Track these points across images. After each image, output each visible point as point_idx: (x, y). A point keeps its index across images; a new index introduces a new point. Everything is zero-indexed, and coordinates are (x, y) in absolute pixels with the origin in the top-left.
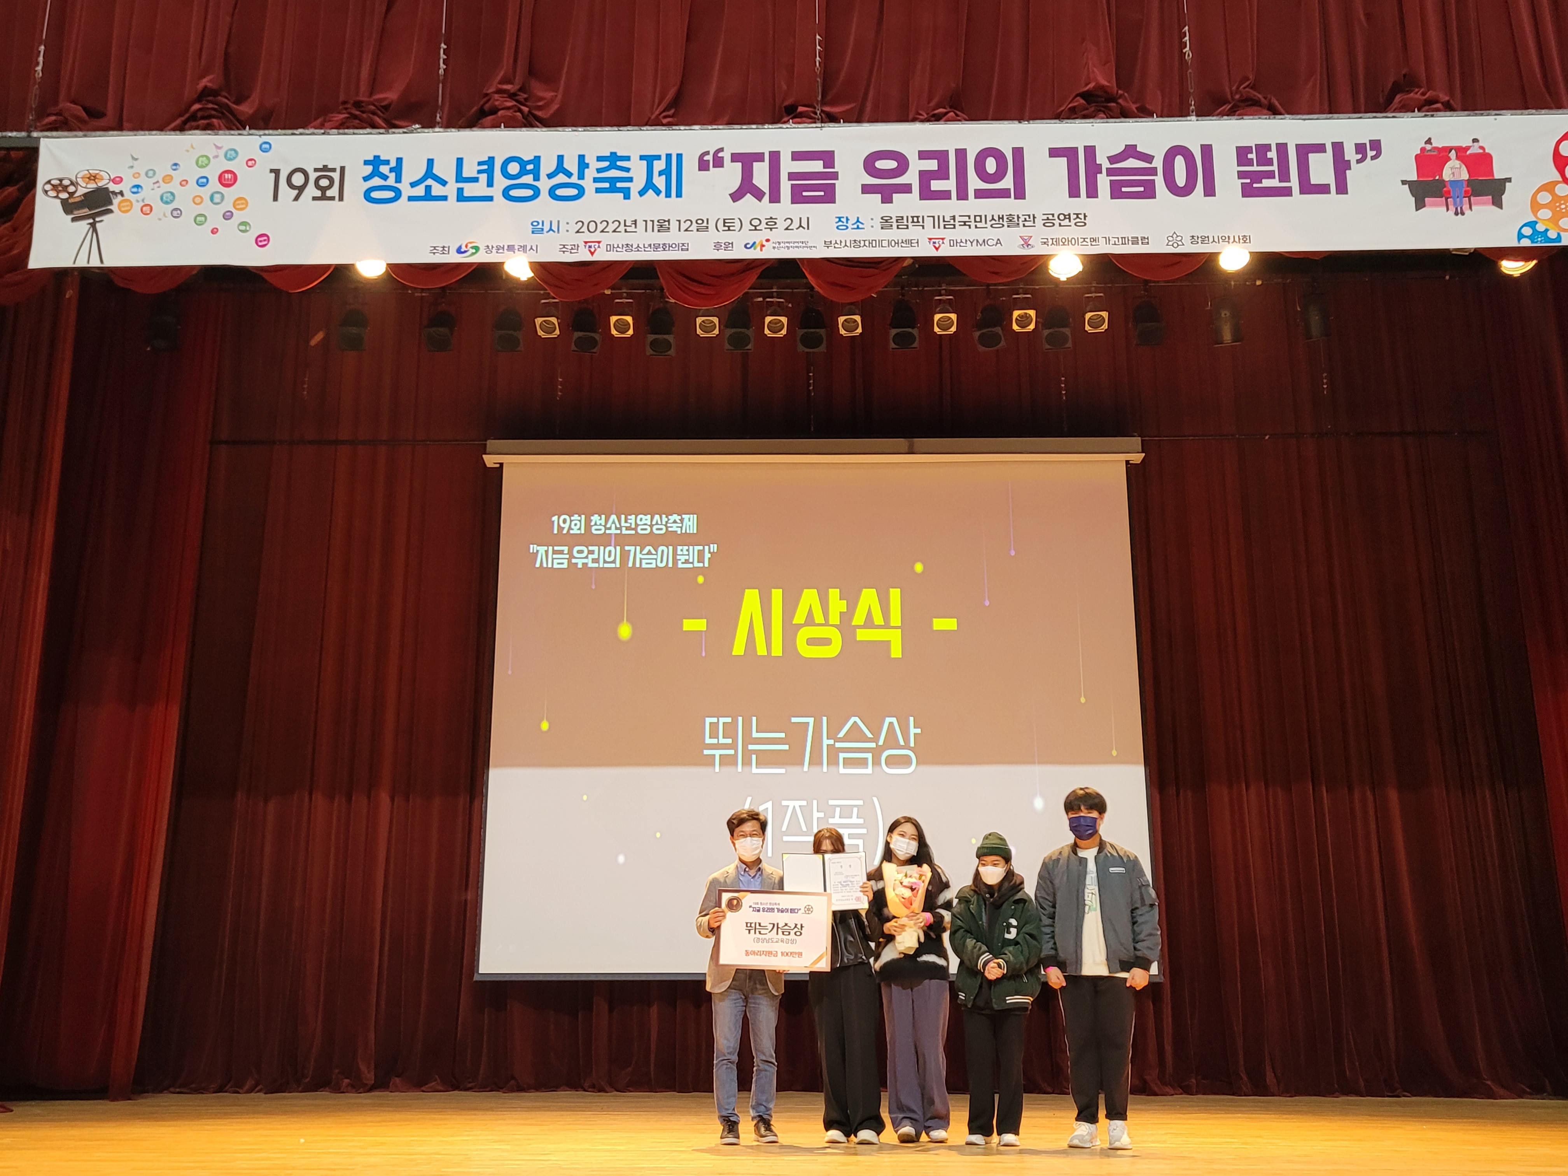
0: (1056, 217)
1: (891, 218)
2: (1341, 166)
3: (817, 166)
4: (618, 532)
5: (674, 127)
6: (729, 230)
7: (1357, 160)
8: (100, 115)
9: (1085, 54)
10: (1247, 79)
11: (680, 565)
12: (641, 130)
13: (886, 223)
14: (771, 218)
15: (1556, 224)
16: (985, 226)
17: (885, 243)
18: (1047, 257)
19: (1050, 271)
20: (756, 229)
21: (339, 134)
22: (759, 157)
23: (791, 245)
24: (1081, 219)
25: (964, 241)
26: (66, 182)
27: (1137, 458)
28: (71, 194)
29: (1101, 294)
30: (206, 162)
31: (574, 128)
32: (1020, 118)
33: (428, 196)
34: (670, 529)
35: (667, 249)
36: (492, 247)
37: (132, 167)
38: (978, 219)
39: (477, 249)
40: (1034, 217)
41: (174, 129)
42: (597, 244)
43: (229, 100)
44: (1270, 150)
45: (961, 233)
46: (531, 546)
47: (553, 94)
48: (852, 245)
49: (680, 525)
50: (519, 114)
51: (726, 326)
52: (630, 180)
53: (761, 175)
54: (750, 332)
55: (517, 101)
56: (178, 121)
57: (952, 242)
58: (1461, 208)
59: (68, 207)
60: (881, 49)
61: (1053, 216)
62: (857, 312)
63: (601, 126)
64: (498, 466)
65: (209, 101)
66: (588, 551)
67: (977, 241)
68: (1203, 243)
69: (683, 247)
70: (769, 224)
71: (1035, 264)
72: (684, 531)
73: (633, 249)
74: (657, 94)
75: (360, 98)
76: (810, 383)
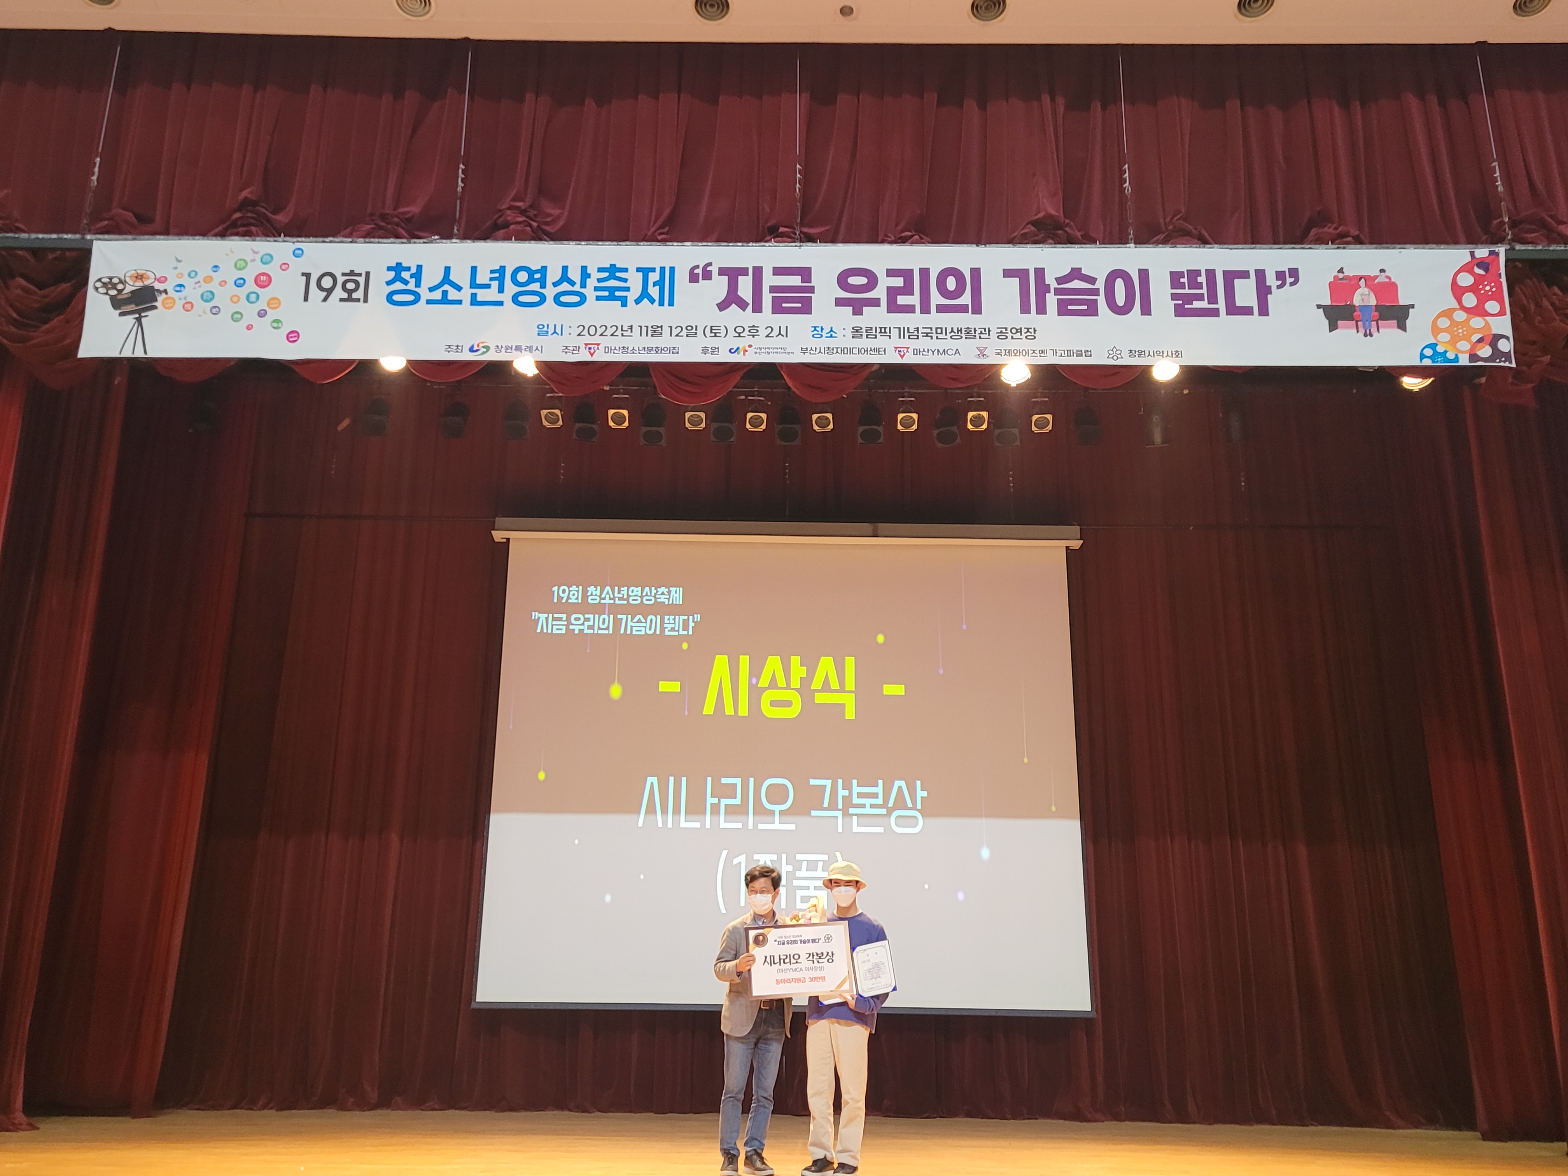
0: (1009, 331)
1: (861, 328)
2: (1263, 291)
3: (795, 281)
4: (612, 602)
5: (668, 243)
6: (715, 336)
8: (151, 221)
9: (1036, 189)
10: (1181, 212)
11: (667, 633)
12: (638, 245)
13: (856, 332)
14: (754, 326)
16: (946, 337)
17: (855, 351)
18: (1000, 366)
19: (1002, 378)
20: (739, 336)
21: (365, 242)
22: (744, 271)
23: (771, 350)
24: (1031, 333)
25: (926, 350)
26: (115, 281)
27: (1076, 544)
28: (120, 292)
29: (1047, 400)
30: (244, 265)
31: (578, 242)
32: (978, 241)
33: (445, 300)
34: (658, 600)
35: (659, 352)
36: (502, 347)
37: (176, 268)
38: (939, 331)
39: (488, 348)
40: (989, 331)
41: (216, 235)
42: (596, 346)
43: (266, 210)
44: (1200, 276)
45: (923, 343)
46: (533, 613)
47: (558, 212)
48: (826, 352)
49: (668, 597)
50: (528, 228)
51: (713, 420)
52: (627, 289)
53: (745, 288)
54: (733, 427)
55: (528, 217)
56: (220, 228)
57: (915, 351)
58: (1370, 330)
59: (116, 303)
60: (855, 178)
61: (1006, 330)
62: (829, 410)
63: (602, 240)
64: (505, 540)
65: (248, 211)
66: (585, 618)
67: (938, 351)
68: (1139, 357)
69: (674, 351)
70: (751, 331)
71: (989, 372)
72: (670, 602)
73: (629, 351)
74: (654, 214)
75: (385, 211)
76: (786, 473)
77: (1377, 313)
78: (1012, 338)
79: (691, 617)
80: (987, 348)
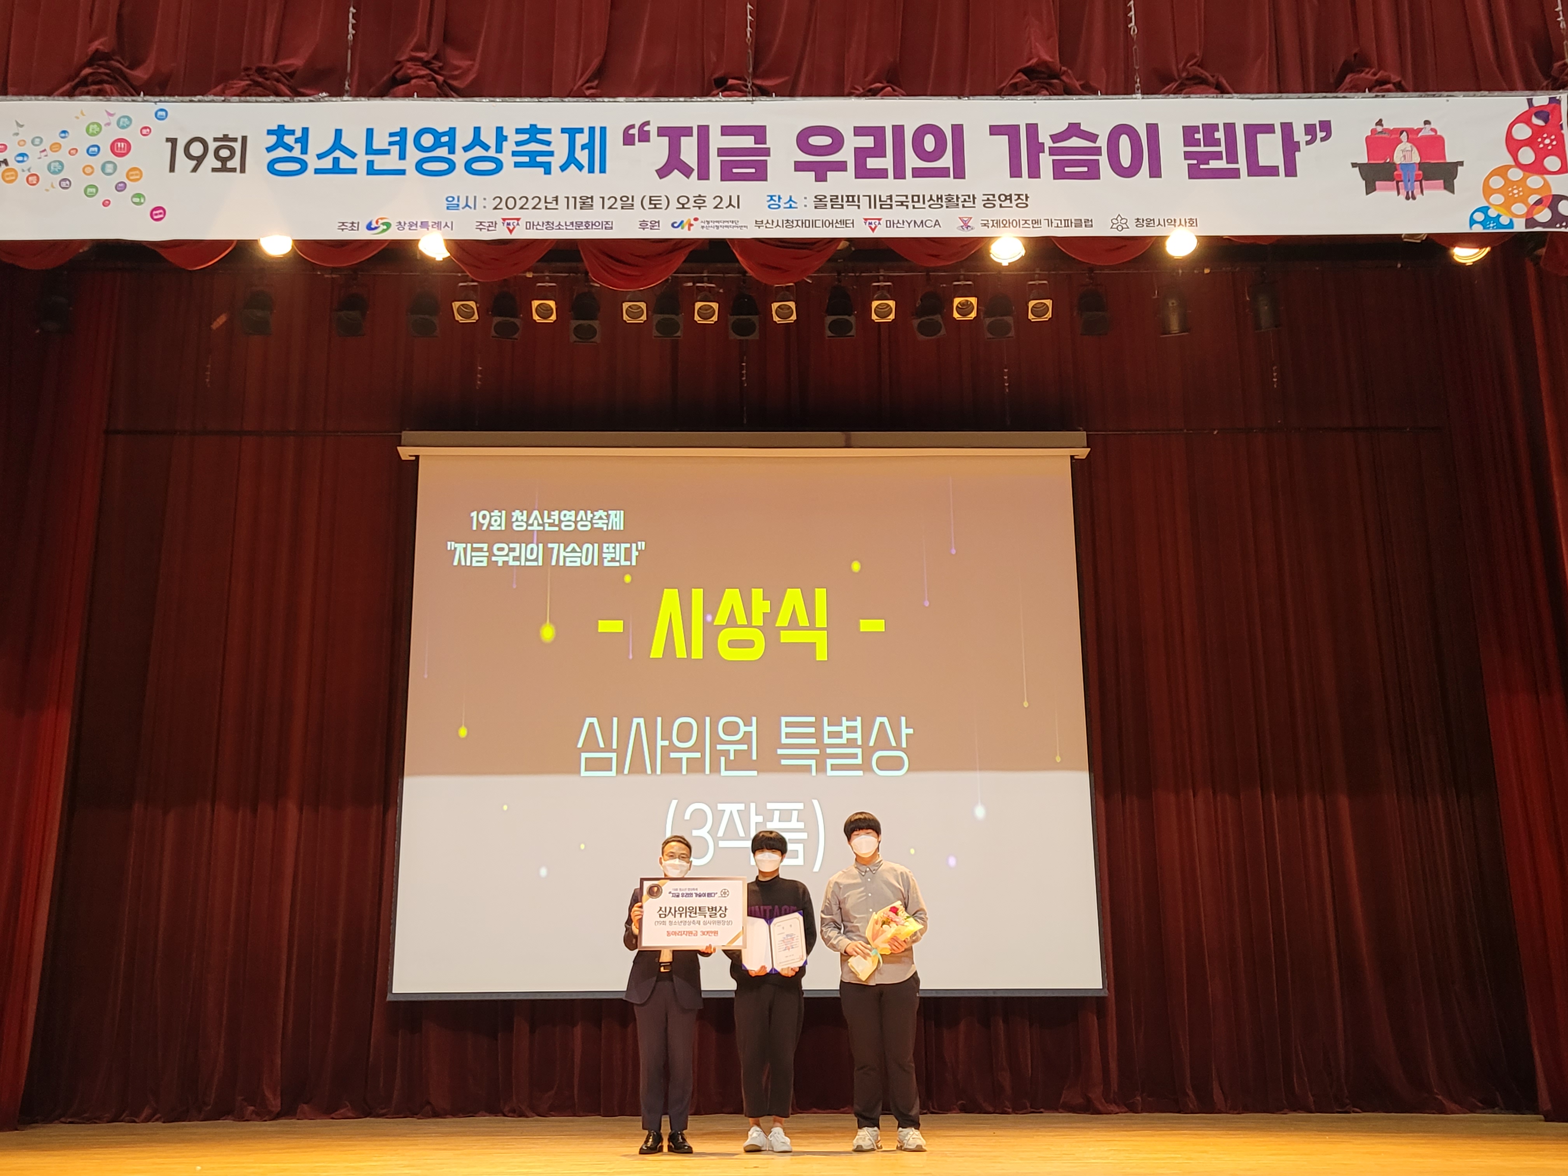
0: (997, 198)
1: (825, 197)
2: (1290, 147)
3: (748, 142)
4: (541, 528)
5: (598, 99)
6: (655, 208)
7: (1306, 142)
9: (1028, 29)
10: (1196, 57)
11: (606, 564)
12: (563, 101)
13: (820, 202)
14: (700, 196)
15: (1508, 209)
16: (923, 206)
17: (819, 224)
18: (989, 240)
19: (991, 256)
20: (683, 208)
21: (240, 102)
22: (687, 131)
23: (721, 224)
24: (1022, 200)
25: (901, 222)
27: (1082, 453)
29: (1045, 282)
30: (98, 130)
31: (492, 99)
32: (960, 93)
33: (336, 169)
34: (595, 526)
35: (590, 227)
36: (405, 224)
37: (17, 134)
38: (916, 199)
39: (388, 225)
41: (63, 95)
42: (516, 221)
43: (121, 63)
44: (1218, 131)
45: (897, 213)
46: (449, 543)
47: (470, 63)
48: (785, 225)
49: (606, 521)
50: (433, 83)
51: (656, 312)
52: (551, 154)
53: (689, 151)
54: (680, 319)
55: (431, 70)
56: (67, 86)
57: (888, 222)
58: (1412, 192)
60: (816, 19)
61: (994, 197)
62: (792, 298)
63: (521, 96)
64: (414, 458)
65: (100, 66)
66: (509, 548)
67: (915, 222)
68: (1147, 226)
69: (607, 226)
70: (697, 201)
72: (610, 528)
73: (554, 227)
74: (581, 64)
75: (264, 65)
76: (743, 374)
77: (1421, 172)
78: (1001, 206)
79: (634, 545)
80: (971, 218)
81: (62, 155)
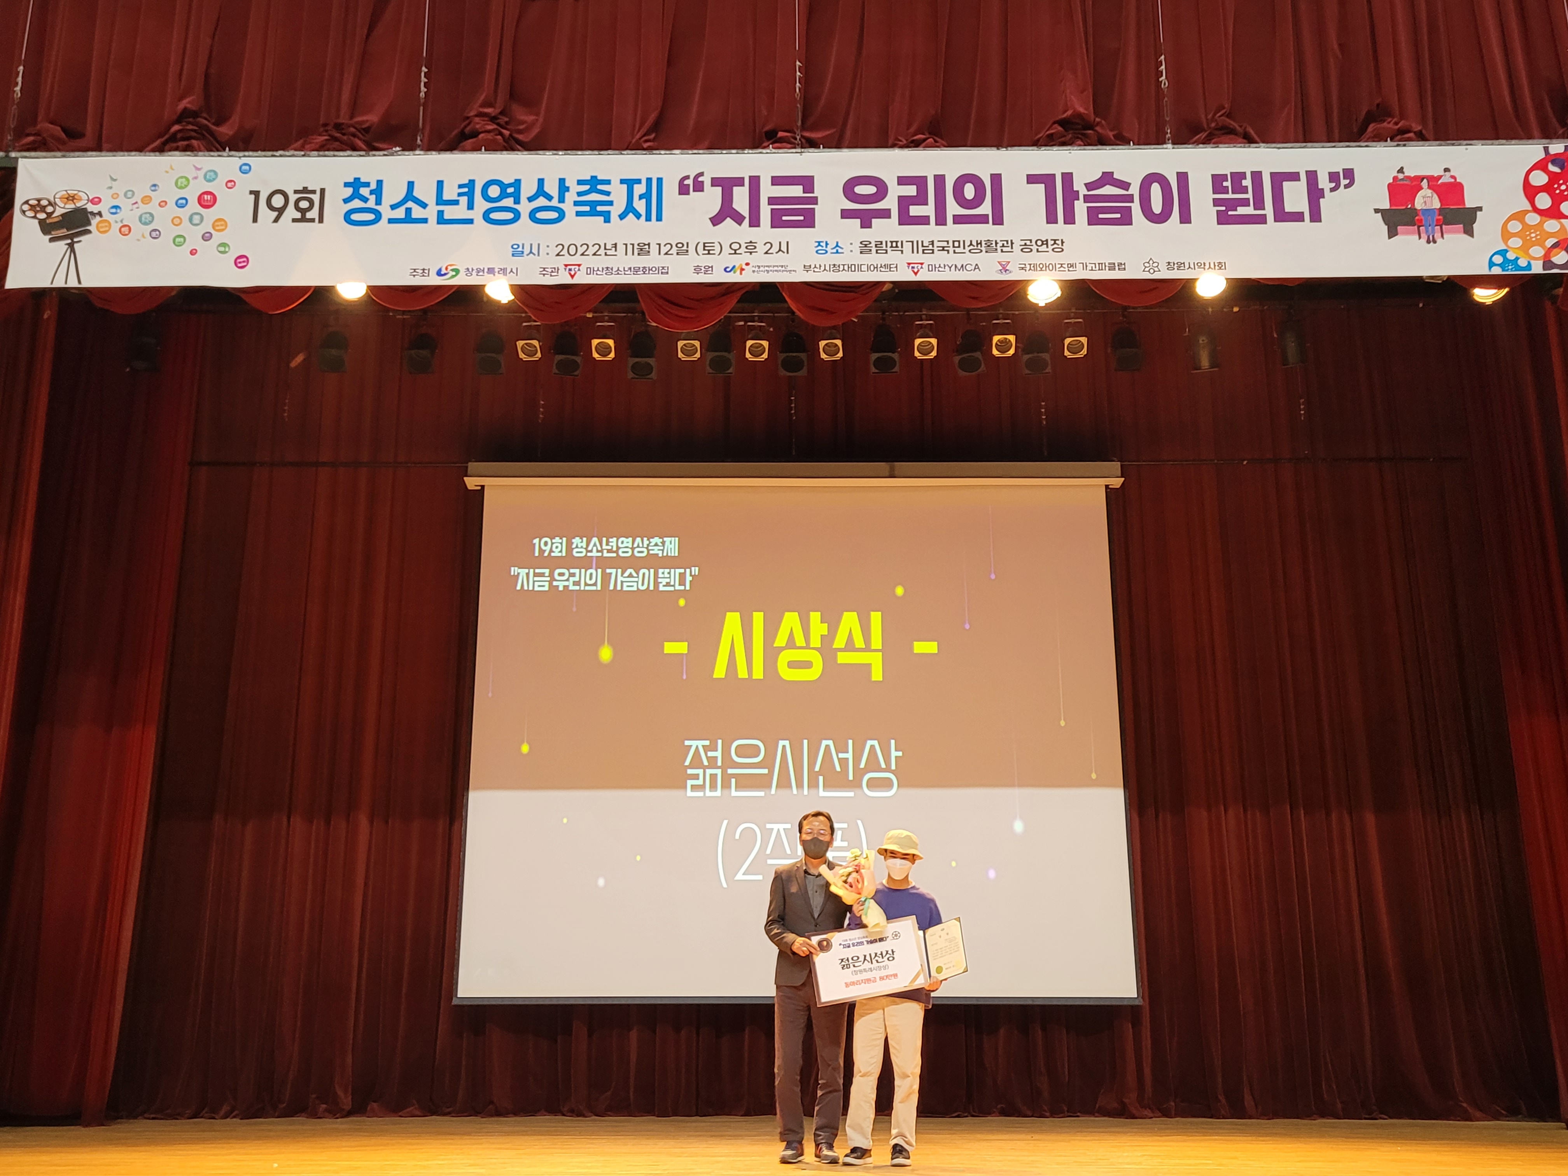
0: (1034, 243)
1: (870, 243)
2: (1315, 194)
3: (796, 191)
4: (600, 554)
5: (655, 152)
6: (709, 254)
8: (79, 136)
9: (1064, 81)
10: (1224, 108)
11: (661, 588)
12: (622, 154)
13: (865, 248)
14: (751, 242)
15: (1526, 252)
16: (964, 251)
17: (864, 268)
18: (1025, 283)
19: (1029, 297)
20: (735, 253)
21: (319, 156)
22: (739, 182)
23: (771, 268)
24: (1058, 245)
25: (942, 266)
26: (44, 203)
27: (1117, 483)
28: (49, 215)
29: (1080, 320)
30: (186, 183)
31: (555, 152)
32: (999, 144)
33: (408, 219)
34: (651, 552)
35: (647, 272)
36: (473, 270)
37: (111, 188)
38: (956, 244)
39: (457, 271)
40: (1012, 243)
41: (154, 150)
42: (577, 267)
43: (209, 121)
44: (1245, 178)
45: (939, 258)
46: (512, 569)
47: (532, 118)
48: (832, 269)
49: (662, 548)
50: (499, 137)
51: (708, 350)
52: (611, 203)
53: (741, 200)
54: (731, 356)
55: (498, 124)
56: (158, 143)
57: (930, 267)
58: (1433, 236)
59: (46, 227)
60: (861, 77)
61: (1031, 242)
62: (838, 336)
63: (582, 149)
64: (479, 488)
65: (189, 123)
66: (570, 573)
67: (956, 266)
68: (1178, 269)
69: (663, 271)
70: (749, 247)
71: (1013, 289)
72: (665, 554)
73: (613, 272)
74: (638, 119)
75: (341, 121)
76: (792, 407)
77: (1441, 217)
79: (688, 571)
80: (1009, 262)
81: (153, 208)
